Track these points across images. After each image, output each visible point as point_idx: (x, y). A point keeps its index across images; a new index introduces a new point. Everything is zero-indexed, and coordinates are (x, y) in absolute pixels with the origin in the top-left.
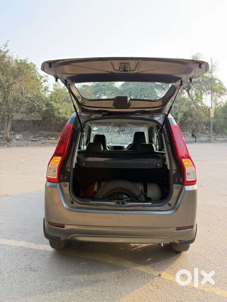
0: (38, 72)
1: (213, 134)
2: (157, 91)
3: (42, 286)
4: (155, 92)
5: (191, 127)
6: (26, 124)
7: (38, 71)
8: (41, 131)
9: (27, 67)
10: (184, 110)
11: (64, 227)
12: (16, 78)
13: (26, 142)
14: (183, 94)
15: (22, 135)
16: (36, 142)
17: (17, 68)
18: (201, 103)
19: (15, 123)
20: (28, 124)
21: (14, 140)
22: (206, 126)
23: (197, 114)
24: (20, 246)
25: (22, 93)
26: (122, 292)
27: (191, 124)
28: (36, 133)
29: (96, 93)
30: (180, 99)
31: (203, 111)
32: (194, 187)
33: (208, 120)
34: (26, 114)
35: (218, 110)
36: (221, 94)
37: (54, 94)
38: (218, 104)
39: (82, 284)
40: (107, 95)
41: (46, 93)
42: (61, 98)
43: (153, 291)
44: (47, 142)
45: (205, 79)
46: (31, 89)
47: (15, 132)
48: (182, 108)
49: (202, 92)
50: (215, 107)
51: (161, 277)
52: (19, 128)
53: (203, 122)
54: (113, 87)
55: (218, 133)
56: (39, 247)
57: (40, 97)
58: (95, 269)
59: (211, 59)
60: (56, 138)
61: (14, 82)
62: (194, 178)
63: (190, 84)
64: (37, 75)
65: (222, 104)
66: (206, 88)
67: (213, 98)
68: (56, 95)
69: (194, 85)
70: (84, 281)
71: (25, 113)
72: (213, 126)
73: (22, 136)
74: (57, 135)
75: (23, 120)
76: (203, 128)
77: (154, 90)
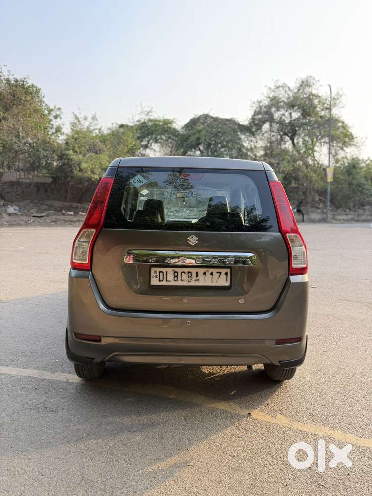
0: (44, 102)
1: (331, 208)
2: (243, 137)
3: (65, 433)
4: (240, 139)
5: (296, 196)
6: (25, 189)
7: (44, 99)
8: (49, 200)
9: (27, 93)
10: (284, 169)
11: (100, 341)
12: (7, 110)
13: (25, 218)
14: (284, 144)
15: (18, 206)
16: (42, 218)
17: (10, 93)
18: (313, 158)
19: (6, 187)
20: (27, 188)
21: (4, 215)
22: (320, 195)
23: (306, 176)
24: (26, 375)
25: (18, 136)
26: (192, 438)
27: (296, 192)
28: (41, 205)
29: (142, 138)
30: (278, 151)
31: (315, 171)
32: (305, 278)
33: (324, 186)
34: (24, 172)
35: (339, 171)
36: (344, 143)
37: (73, 138)
38: (339, 161)
39: (130, 429)
40: (160, 142)
41: (58, 137)
42: (85, 146)
43: (239, 436)
44: (59, 220)
45: (320, 119)
46: (33, 129)
47: (6, 202)
48: (282, 166)
49: (315, 140)
50: (335, 166)
51: (252, 416)
52: (12, 196)
53: (314, 190)
54: (170, 128)
55: (338, 208)
56: (57, 377)
57: (48, 143)
58: (149, 407)
59: (330, 85)
60: (75, 213)
61: (4, 117)
62: (305, 264)
63: (295, 128)
64: (43, 107)
65: (346, 160)
66: (321, 134)
67: (331, 151)
68: (76, 140)
69: (302, 129)
70: (132, 424)
71: (22, 170)
72: (332, 195)
73: (17, 208)
74: (77, 208)
75: (20, 182)
76: (316, 198)
77: (238, 135)
